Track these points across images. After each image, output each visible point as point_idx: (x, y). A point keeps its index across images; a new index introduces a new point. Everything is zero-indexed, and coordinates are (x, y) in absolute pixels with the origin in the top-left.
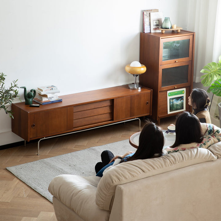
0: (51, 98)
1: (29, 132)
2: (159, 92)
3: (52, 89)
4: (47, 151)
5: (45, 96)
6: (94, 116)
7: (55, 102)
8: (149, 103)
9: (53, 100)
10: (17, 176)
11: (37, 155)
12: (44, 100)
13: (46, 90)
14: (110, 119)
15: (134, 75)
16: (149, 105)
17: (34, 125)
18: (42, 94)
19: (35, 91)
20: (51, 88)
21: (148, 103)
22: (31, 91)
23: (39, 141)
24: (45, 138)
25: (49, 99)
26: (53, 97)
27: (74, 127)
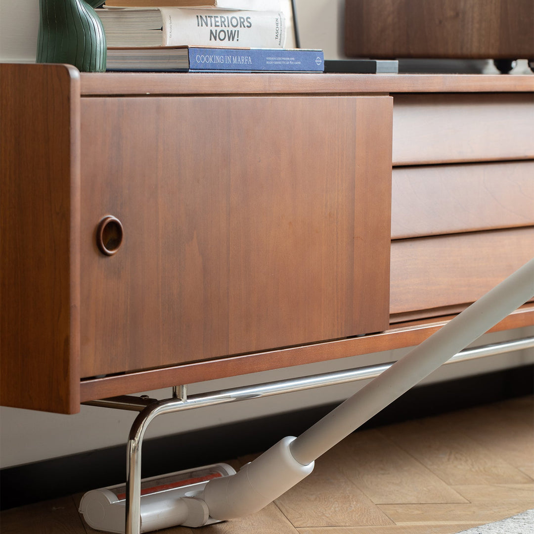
0: (232, 25)
7: (279, 62)
12: (181, 31)
23: (141, 435)
24: (189, 397)
25: (214, 29)
26: (246, 24)
27: (393, 316)
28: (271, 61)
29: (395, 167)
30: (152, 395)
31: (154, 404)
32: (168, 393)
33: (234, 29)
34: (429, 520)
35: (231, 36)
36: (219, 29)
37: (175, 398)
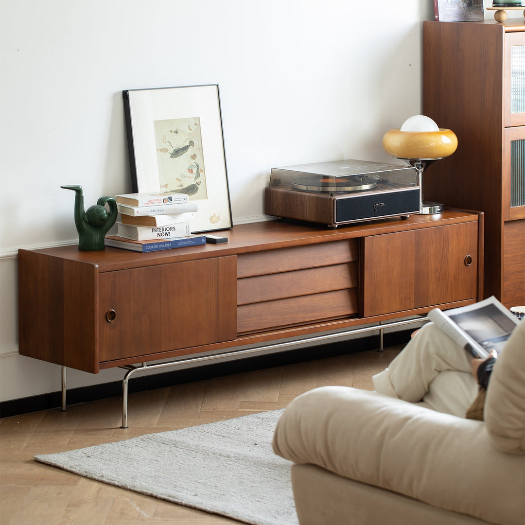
0: (167, 231)
1: (98, 337)
2: (505, 222)
3: (170, 199)
4: (154, 417)
5: (148, 221)
6: (300, 299)
7: (184, 243)
8: (474, 260)
9: (174, 236)
10: (85, 474)
11: (122, 427)
12: (145, 235)
13: (150, 203)
14: (349, 312)
15: (413, 162)
16: (473, 266)
17: (113, 315)
18: (136, 215)
19: (112, 204)
20: (166, 197)
21: (469, 260)
22: (101, 202)
23: (128, 377)
24: (147, 366)
25: (159, 233)
26: (173, 229)
27: (238, 333)
28: (180, 244)
29: (238, 279)
30: (134, 365)
31: (135, 368)
32: (140, 364)
33: (168, 232)
34: (255, 409)
35: (167, 234)
36: (161, 233)
37: (142, 366)
